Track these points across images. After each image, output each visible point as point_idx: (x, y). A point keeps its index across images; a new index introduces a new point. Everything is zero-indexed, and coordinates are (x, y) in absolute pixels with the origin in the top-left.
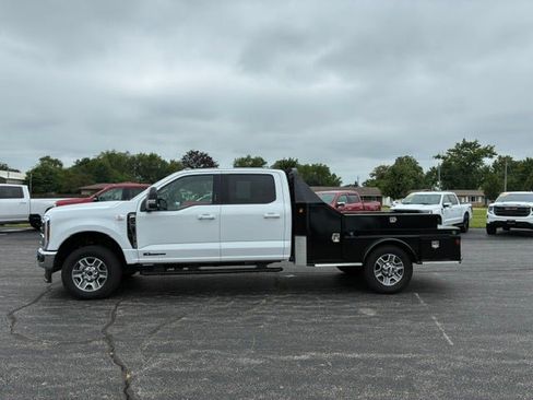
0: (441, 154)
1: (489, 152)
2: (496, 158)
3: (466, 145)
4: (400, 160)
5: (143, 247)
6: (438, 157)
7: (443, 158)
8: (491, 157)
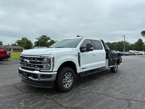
0: (38, 38)
1: (49, 39)
2: (50, 40)
3: (44, 36)
4: (23, 39)
5: (82, 66)
6: (37, 39)
7: (38, 39)
8: (49, 40)
